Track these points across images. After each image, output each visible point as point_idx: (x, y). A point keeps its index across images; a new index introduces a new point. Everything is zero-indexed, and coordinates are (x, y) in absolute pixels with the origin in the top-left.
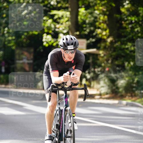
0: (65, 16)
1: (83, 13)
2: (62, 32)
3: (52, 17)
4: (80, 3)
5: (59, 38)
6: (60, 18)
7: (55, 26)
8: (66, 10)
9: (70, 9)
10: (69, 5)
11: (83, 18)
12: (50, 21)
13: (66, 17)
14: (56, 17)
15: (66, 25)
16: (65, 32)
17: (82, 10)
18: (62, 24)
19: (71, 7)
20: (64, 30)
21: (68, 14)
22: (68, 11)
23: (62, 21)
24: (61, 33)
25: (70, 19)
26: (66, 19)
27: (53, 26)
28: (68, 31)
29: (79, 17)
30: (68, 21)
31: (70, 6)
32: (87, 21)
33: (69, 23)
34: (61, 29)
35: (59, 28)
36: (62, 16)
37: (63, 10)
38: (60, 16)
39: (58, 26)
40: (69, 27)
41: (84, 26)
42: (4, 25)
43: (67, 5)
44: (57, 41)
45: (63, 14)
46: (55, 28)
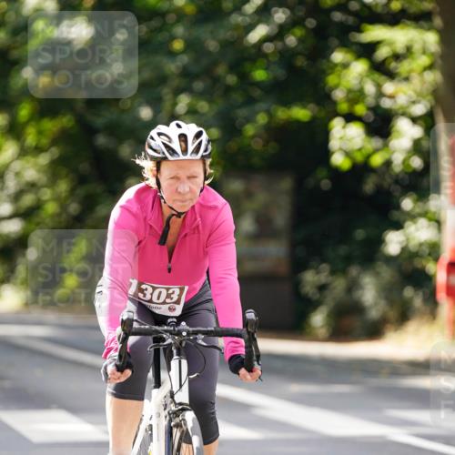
0: (417, 47)
2: (408, 110)
3: (367, 51)
5: (394, 135)
6: (397, 57)
7: (379, 86)
8: (422, 23)
9: (438, 21)
12: (360, 67)
13: (424, 52)
14: (383, 53)
15: (423, 82)
16: (419, 109)
18: (407, 79)
19: (442, 14)
20: (414, 102)
21: (431, 39)
22: (430, 29)
23: (404, 67)
24: (404, 114)
25: (439, 62)
26: (425, 60)
27: (370, 88)
28: (432, 108)
30: (430, 67)
31: (438, 9)
33: (433, 77)
34: (402, 100)
35: (392, 97)
36: (409, 49)
37: (409, 22)
38: (400, 48)
39: (389, 87)
40: (435, 93)
42: (176, 82)
43: (427, 5)
44: (386, 145)
45: (412, 40)
46: (380, 94)
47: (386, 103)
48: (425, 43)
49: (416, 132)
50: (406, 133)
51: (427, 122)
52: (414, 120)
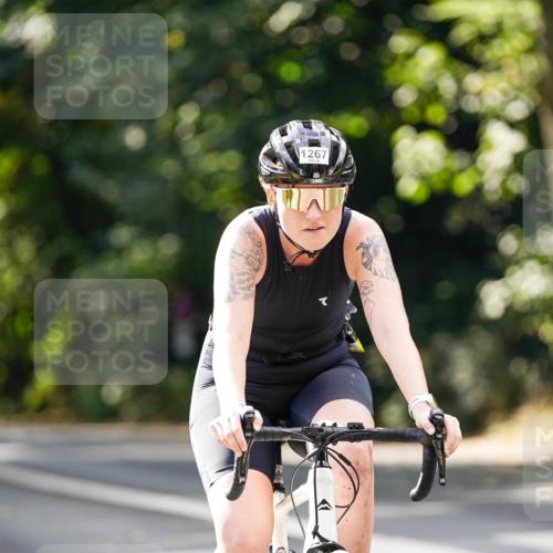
52: (513, 125)
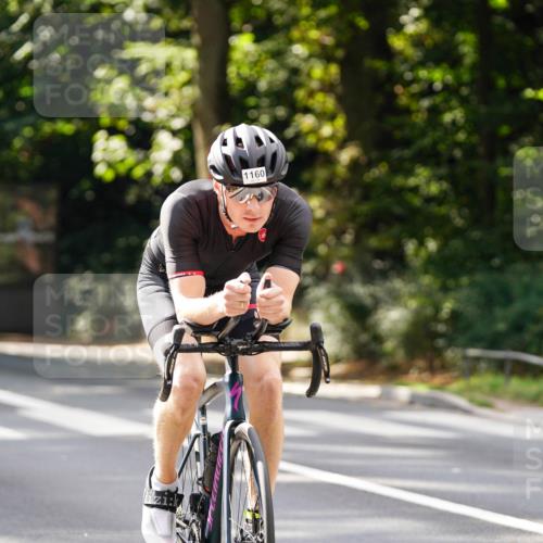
0: (176, 64)
1: (246, 54)
2: (167, 124)
4: (236, 15)
5: (154, 147)
8: (183, 41)
9: (196, 39)
10: (196, 20)
11: (245, 71)
13: (183, 68)
15: (182, 97)
16: (178, 124)
17: (243, 44)
18: (167, 94)
19: (200, 31)
20: (173, 116)
21: (189, 56)
22: (189, 46)
23: (165, 82)
24: (164, 128)
25: (197, 77)
26: (183, 76)
28: (191, 121)
29: (232, 71)
30: (188, 83)
31: (196, 26)
32: (263, 85)
33: (192, 92)
34: (162, 114)
35: (153, 111)
36: (168, 66)
40: (193, 106)
41: (252, 101)
43: (186, 24)
44: (147, 158)
45: (171, 57)
47: (147, 117)
48: (183, 60)
49: (176, 144)
50: (166, 146)
51: (186, 134)
